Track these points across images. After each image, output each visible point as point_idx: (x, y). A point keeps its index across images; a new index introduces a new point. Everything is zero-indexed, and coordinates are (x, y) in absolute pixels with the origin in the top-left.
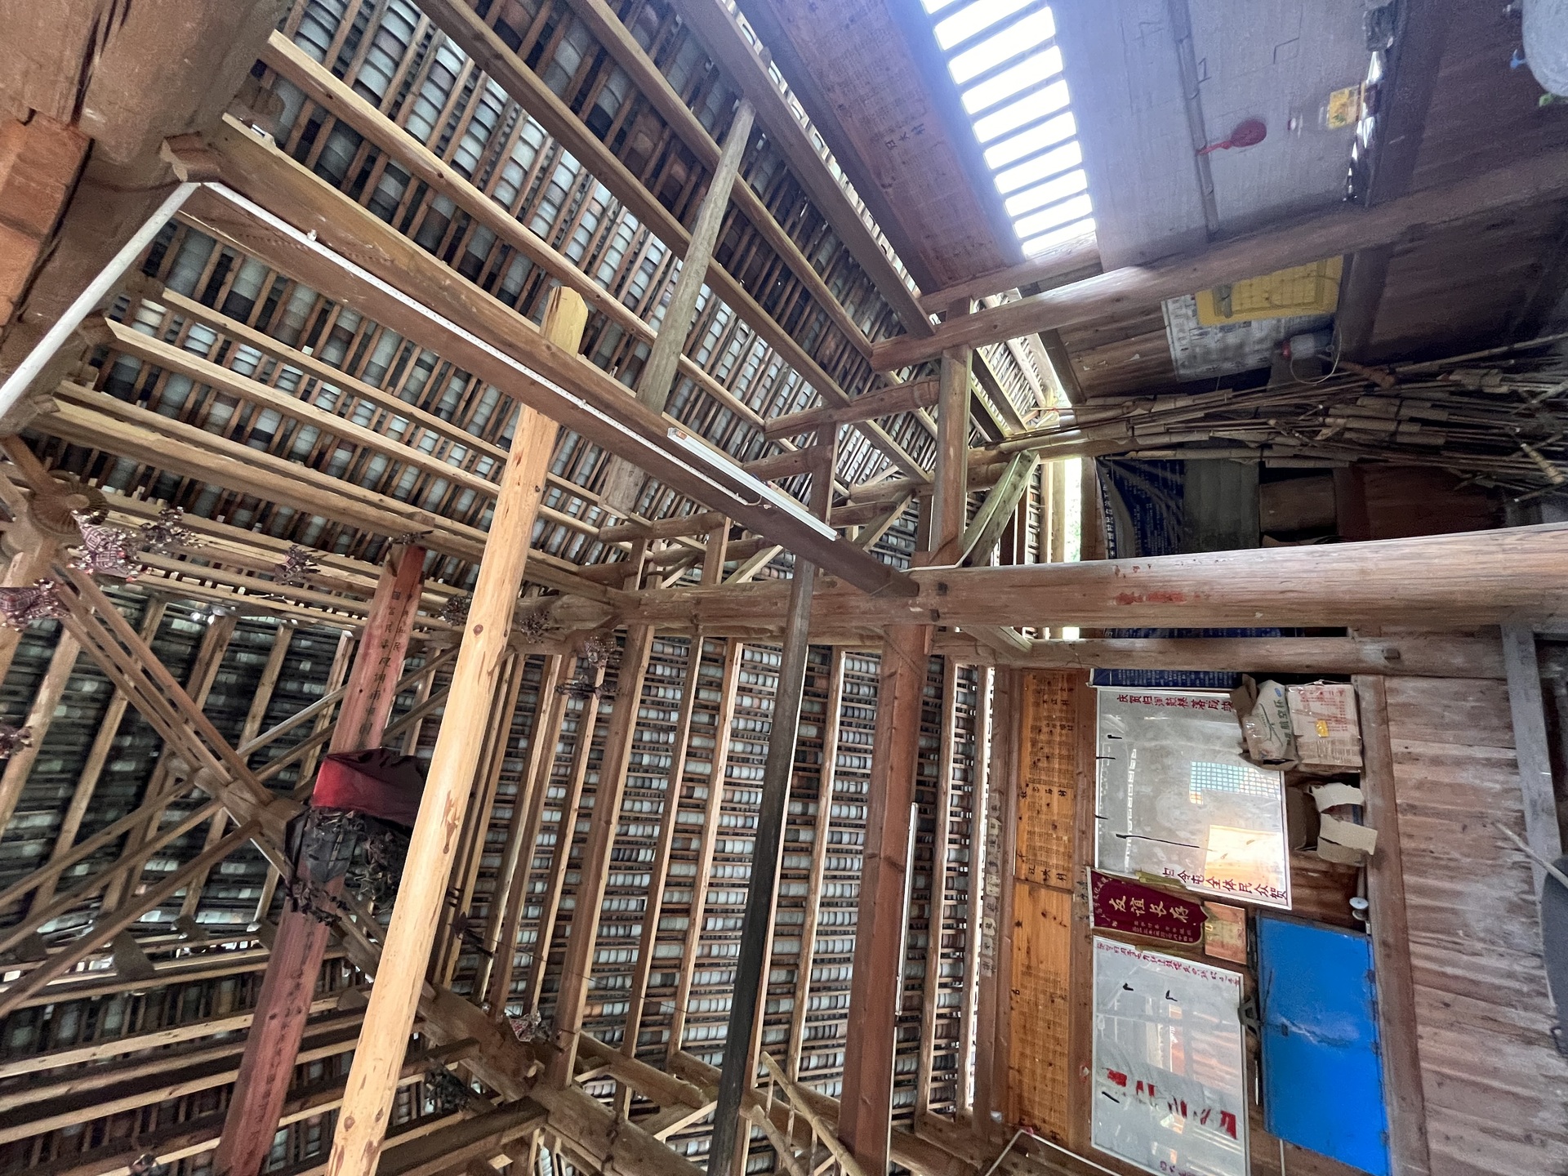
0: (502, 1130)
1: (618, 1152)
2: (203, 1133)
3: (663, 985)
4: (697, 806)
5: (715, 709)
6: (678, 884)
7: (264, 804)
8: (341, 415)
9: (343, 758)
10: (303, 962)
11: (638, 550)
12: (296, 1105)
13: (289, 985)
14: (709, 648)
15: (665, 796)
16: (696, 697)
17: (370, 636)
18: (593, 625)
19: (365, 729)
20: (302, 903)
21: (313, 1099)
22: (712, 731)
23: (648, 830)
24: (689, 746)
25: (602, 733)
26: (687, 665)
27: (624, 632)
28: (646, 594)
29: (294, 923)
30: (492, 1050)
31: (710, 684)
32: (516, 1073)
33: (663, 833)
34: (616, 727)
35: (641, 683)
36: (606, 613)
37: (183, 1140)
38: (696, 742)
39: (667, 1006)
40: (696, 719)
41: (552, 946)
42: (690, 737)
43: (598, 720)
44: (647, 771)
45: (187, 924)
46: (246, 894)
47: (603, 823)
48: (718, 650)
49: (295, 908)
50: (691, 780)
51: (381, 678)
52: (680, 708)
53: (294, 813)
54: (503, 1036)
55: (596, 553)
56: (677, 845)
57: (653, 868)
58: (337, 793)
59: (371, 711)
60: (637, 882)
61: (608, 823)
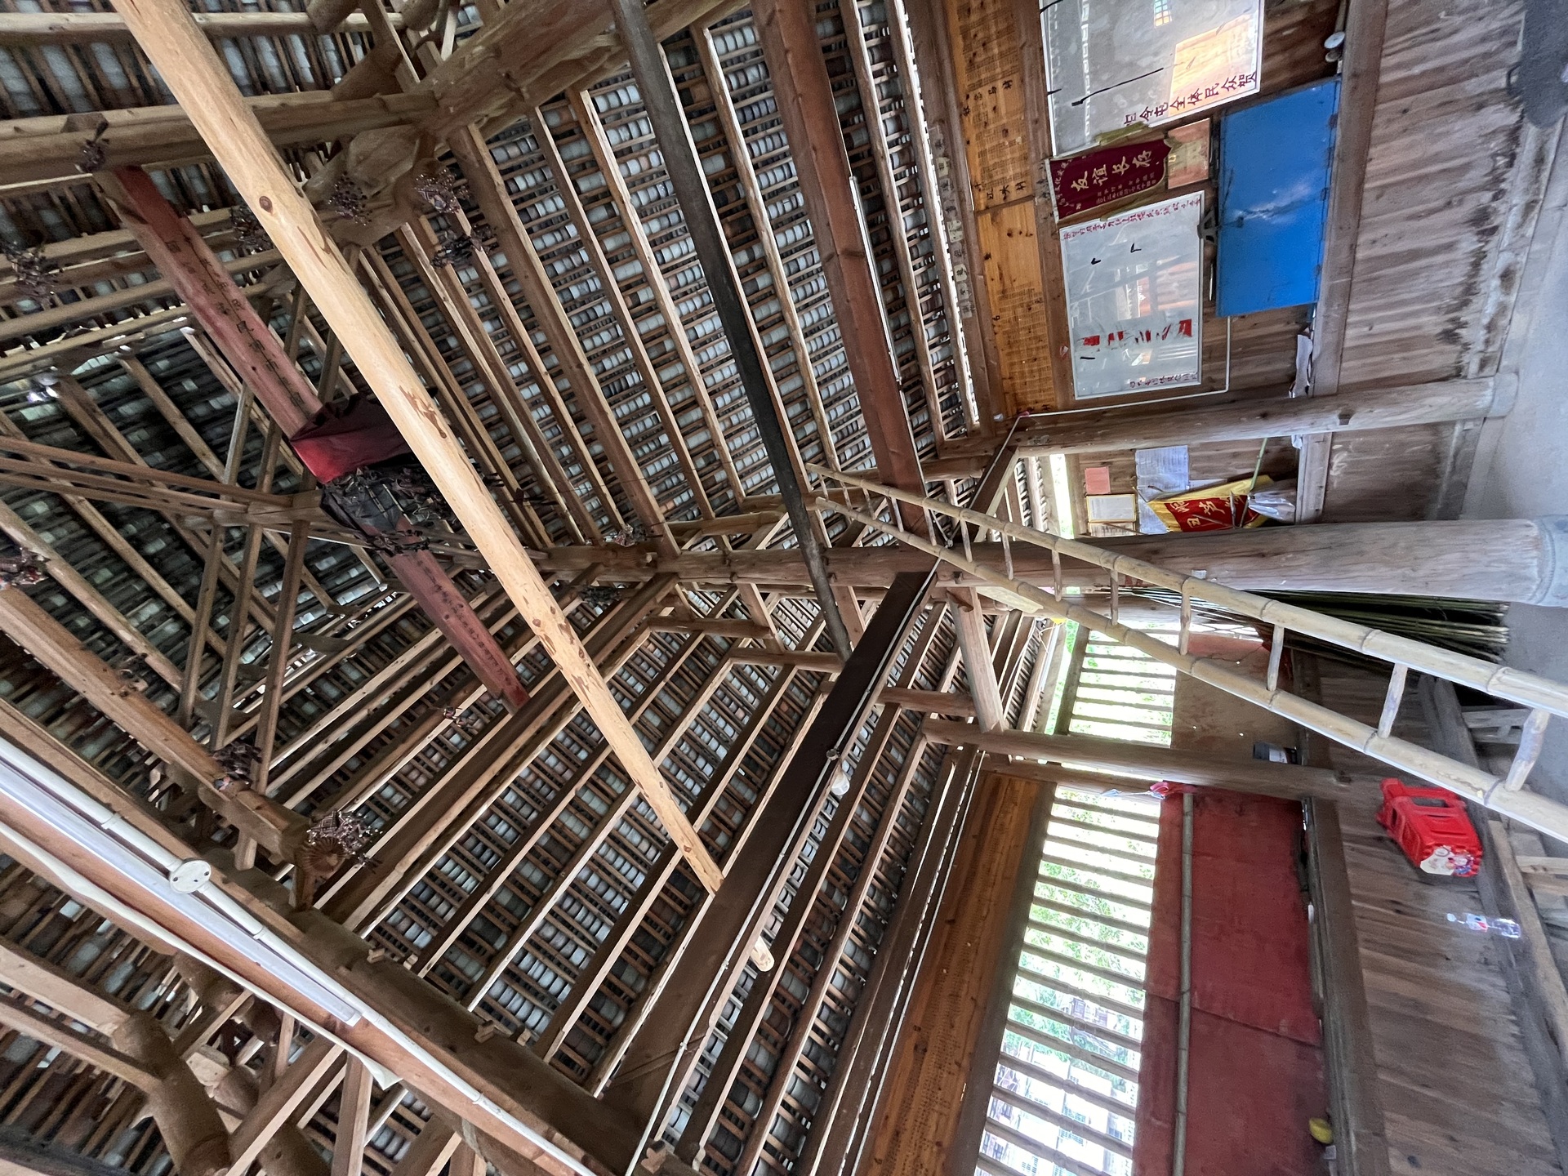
0: (653, 597)
1: (734, 568)
3: (708, 464)
4: (650, 309)
5: (605, 196)
6: (675, 386)
7: (289, 506)
9: (303, 434)
10: (434, 580)
11: (377, 18)
12: (512, 649)
13: (438, 597)
14: (555, 120)
15: (616, 317)
16: (579, 193)
17: (201, 310)
18: (408, 166)
19: (296, 400)
20: (392, 548)
21: (521, 641)
22: (616, 223)
23: (621, 356)
24: (605, 253)
25: (515, 288)
26: (546, 159)
27: (449, 155)
28: (435, 82)
29: (401, 563)
30: (612, 563)
31: (583, 166)
32: (639, 565)
33: (635, 350)
34: (521, 269)
35: (512, 210)
36: (411, 140)
38: (610, 244)
39: (720, 476)
40: (594, 218)
41: (606, 483)
42: (601, 242)
43: (501, 277)
44: (584, 303)
47: (576, 369)
48: (566, 117)
49: (391, 554)
50: (629, 287)
51: (257, 346)
52: (570, 216)
53: (318, 498)
54: (614, 551)
55: (333, 57)
56: (654, 355)
57: (646, 385)
59: (283, 382)
60: (640, 403)
61: (580, 366)
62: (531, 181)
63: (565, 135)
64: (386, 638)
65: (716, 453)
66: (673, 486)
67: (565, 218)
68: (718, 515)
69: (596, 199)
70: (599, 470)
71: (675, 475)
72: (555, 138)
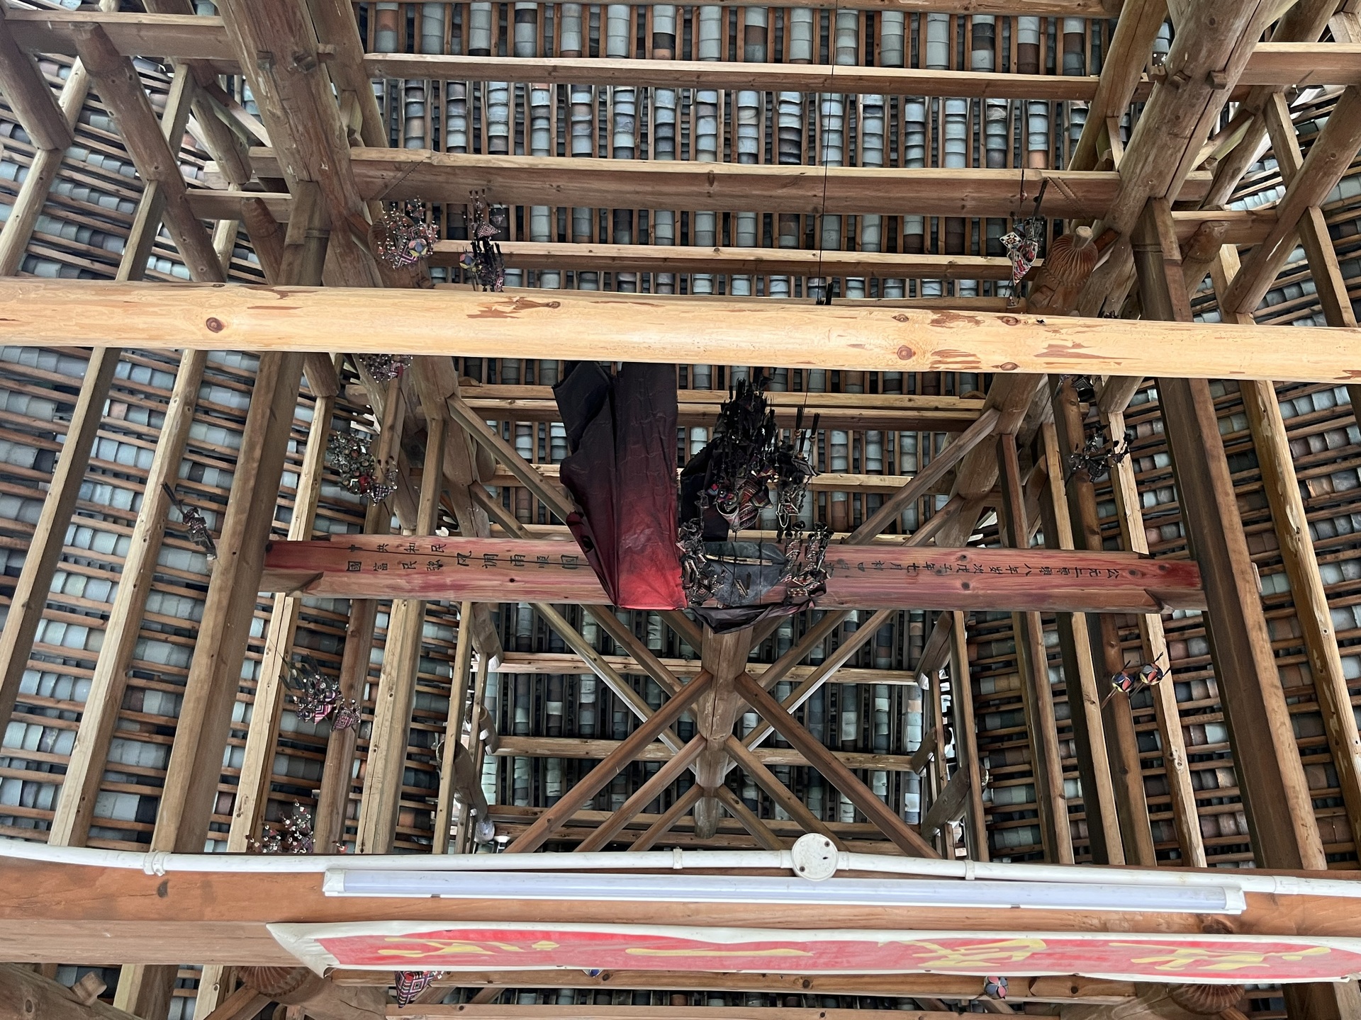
6: (825, 40)
9: (609, 579)
14: (388, 39)
16: (487, 53)
19: (565, 565)
23: (747, 117)
24: (580, 55)
31: (456, 27)
38: (571, 41)
39: (1027, 31)
42: (562, 55)
45: (919, 761)
46: (883, 704)
48: (388, 20)
50: (641, 43)
51: (490, 560)
56: (759, 53)
57: (811, 92)
59: (543, 562)
62: (458, 124)
63: (411, 36)
64: (992, 722)
65: (979, 19)
66: (1005, 138)
67: (521, 101)
68: (1099, 74)
69: (503, 31)
70: (906, 251)
71: (988, 123)
72: (410, 50)
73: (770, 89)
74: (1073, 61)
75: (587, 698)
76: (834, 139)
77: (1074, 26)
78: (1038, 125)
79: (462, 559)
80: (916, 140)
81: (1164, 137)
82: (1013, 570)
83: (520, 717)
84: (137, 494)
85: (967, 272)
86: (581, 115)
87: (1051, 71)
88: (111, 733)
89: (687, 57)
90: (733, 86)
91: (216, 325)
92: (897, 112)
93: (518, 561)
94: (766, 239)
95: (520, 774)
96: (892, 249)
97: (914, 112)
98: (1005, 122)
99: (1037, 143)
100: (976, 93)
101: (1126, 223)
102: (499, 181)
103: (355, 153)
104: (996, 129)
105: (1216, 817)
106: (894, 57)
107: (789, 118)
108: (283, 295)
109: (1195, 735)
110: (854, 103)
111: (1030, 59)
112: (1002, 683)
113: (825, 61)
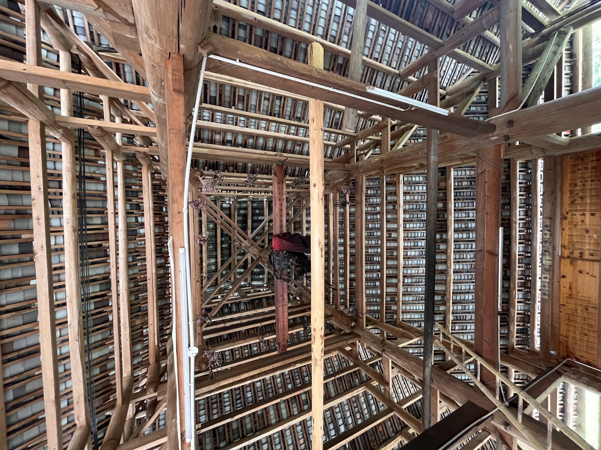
0: (347, 340)
1: (386, 348)
2: (271, 333)
3: (391, 301)
4: (394, 240)
5: (395, 203)
6: (391, 268)
7: (261, 251)
8: (247, 127)
9: (278, 236)
10: (283, 293)
11: (353, 147)
12: (291, 329)
13: (281, 298)
14: (388, 179)
15: (381, 238)
16: (386, 200)
17: (275, 198)
18: (341, 180)
19: (281, 226)
20: (279, 277)
21: (295, 327)
22: (395, 211)
23: (376, 250)
24: (387, 218)
25: (352, 218)
26: (380, 188)
27: (354, 180)
28: (360, 163)
29: (278, 282)
30: (339, 318)
31: (391, 193)
32: (348, 324)
33: (382, 251)
34: (358, 214)
35: (364, 198)
36: (346, 175)
37: (268, 335)
38: (389, 216)
39: (394, 308)
40: (388, 208)
41: (350, 289)
42: (386, 215)
43: (350, 214)
44: (371, 230)
45: (250, 285)
46: (261, 277)
47: (360, 249)
48: (392, 179)
49: (277, 278)
50: (390, 231)
51: (281, 210)
52: (381, 205)
53: (269, 253)
54: (341, 314)
55: (337, 152)
56: (388, 254)
57: (381, 263)
58: (279, 246)
59: (281, 221)
60: (375, 267)
61: (362, 248)
62: (372, 192)
63: (390, 184)
64: (257, 301)
65: (396, 298)
66: (373, 302)
67: (377, 205)
68: (386, 322)
69: (391, 203)
70: (350, 283)
71: (376, 298)
72: (386, 184)
73: (381, 255)
74: (388, 317)
75: (259, 218)
76: (372, 267)
77: (395, 317)
78: (376, 308)
79: (281, 205)
80: (372, 284)
81: (372, 340)
82: (283, 315)
83: (255, 205)
84: (293, 134)
85: (346, 293)
86: (375, 217)
87: (386, 313)
88: (244, 134)
89: (387, 240)
90: (381, 247)
91: (315, 185)
92: (378, 280)
93: (281, 216)
94: (352, 255)
95: (244, 205)
96: (350, 280)
97: (378, 283)
98: (376, 302)
99: (372, 308)
100: (381, 296)
101: (356, 331)
102: (359, 205)
103: (364, 176)
104: (375, 300)
105: (239, 350)
106: (388, 281)
107: (376, 259)
108: (322, 199)
109: (255, 345)
110: (379, 271)
111: (389, 308)
112: (265, 303)
113: (387, 268)
